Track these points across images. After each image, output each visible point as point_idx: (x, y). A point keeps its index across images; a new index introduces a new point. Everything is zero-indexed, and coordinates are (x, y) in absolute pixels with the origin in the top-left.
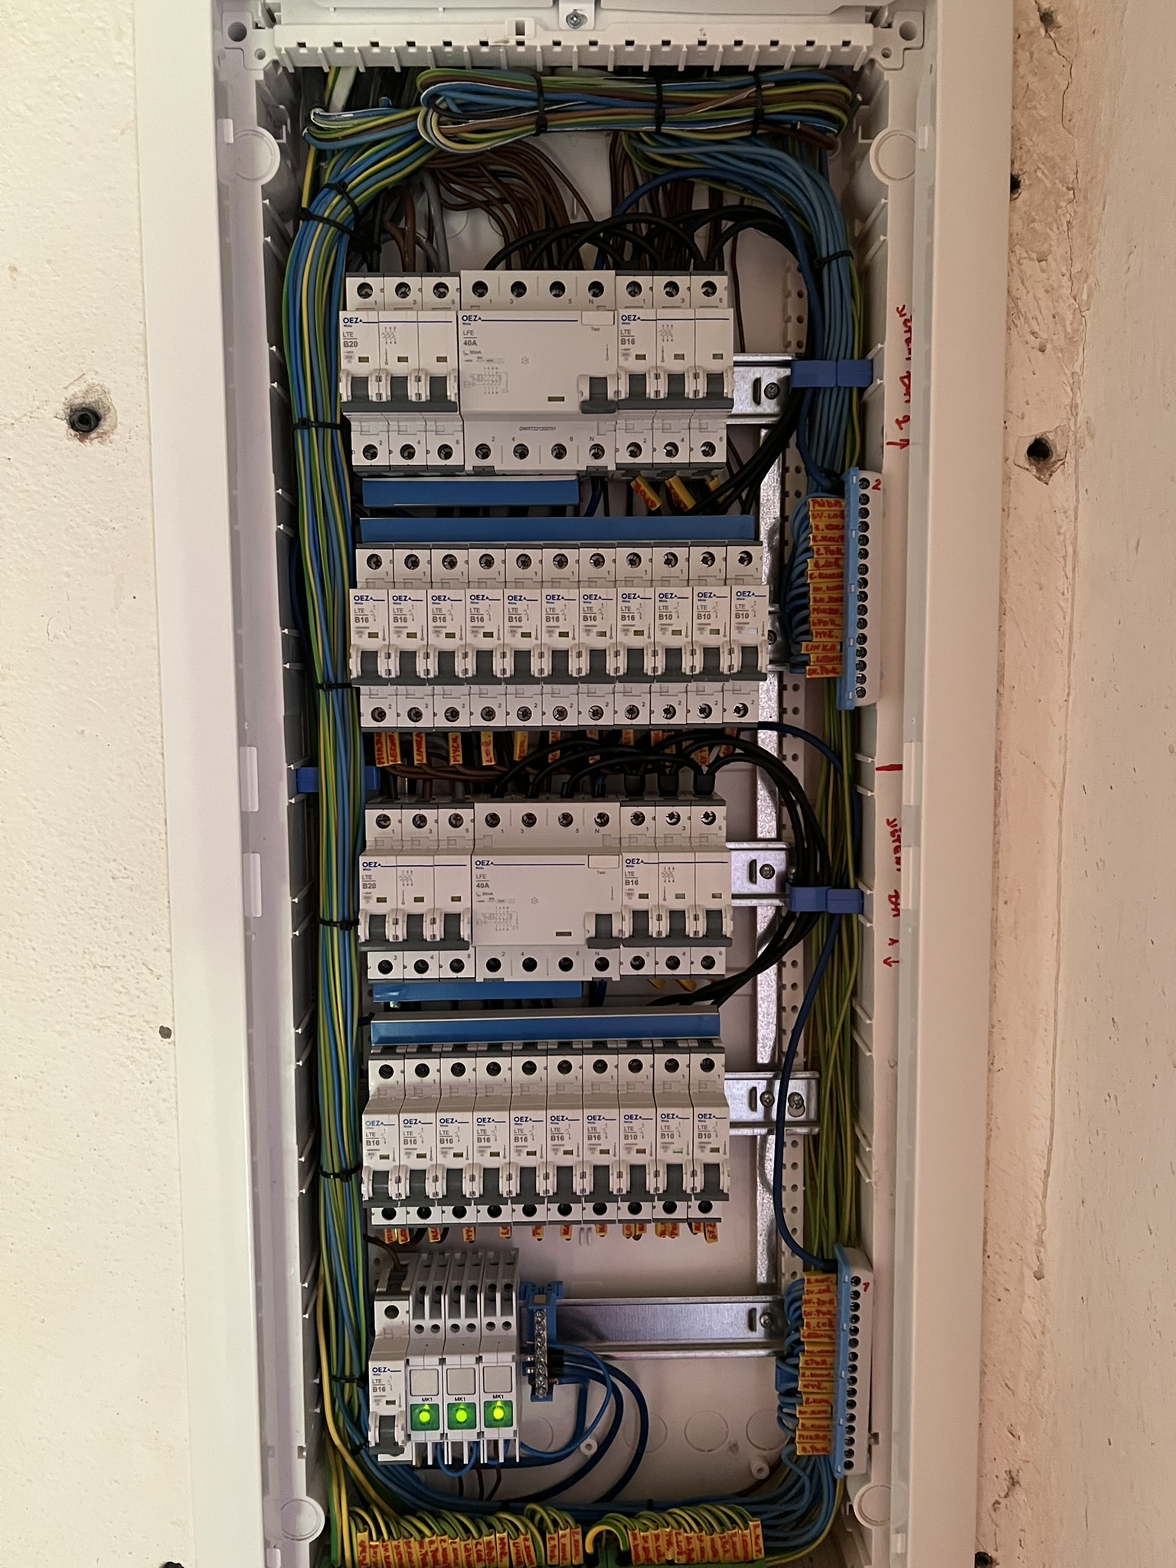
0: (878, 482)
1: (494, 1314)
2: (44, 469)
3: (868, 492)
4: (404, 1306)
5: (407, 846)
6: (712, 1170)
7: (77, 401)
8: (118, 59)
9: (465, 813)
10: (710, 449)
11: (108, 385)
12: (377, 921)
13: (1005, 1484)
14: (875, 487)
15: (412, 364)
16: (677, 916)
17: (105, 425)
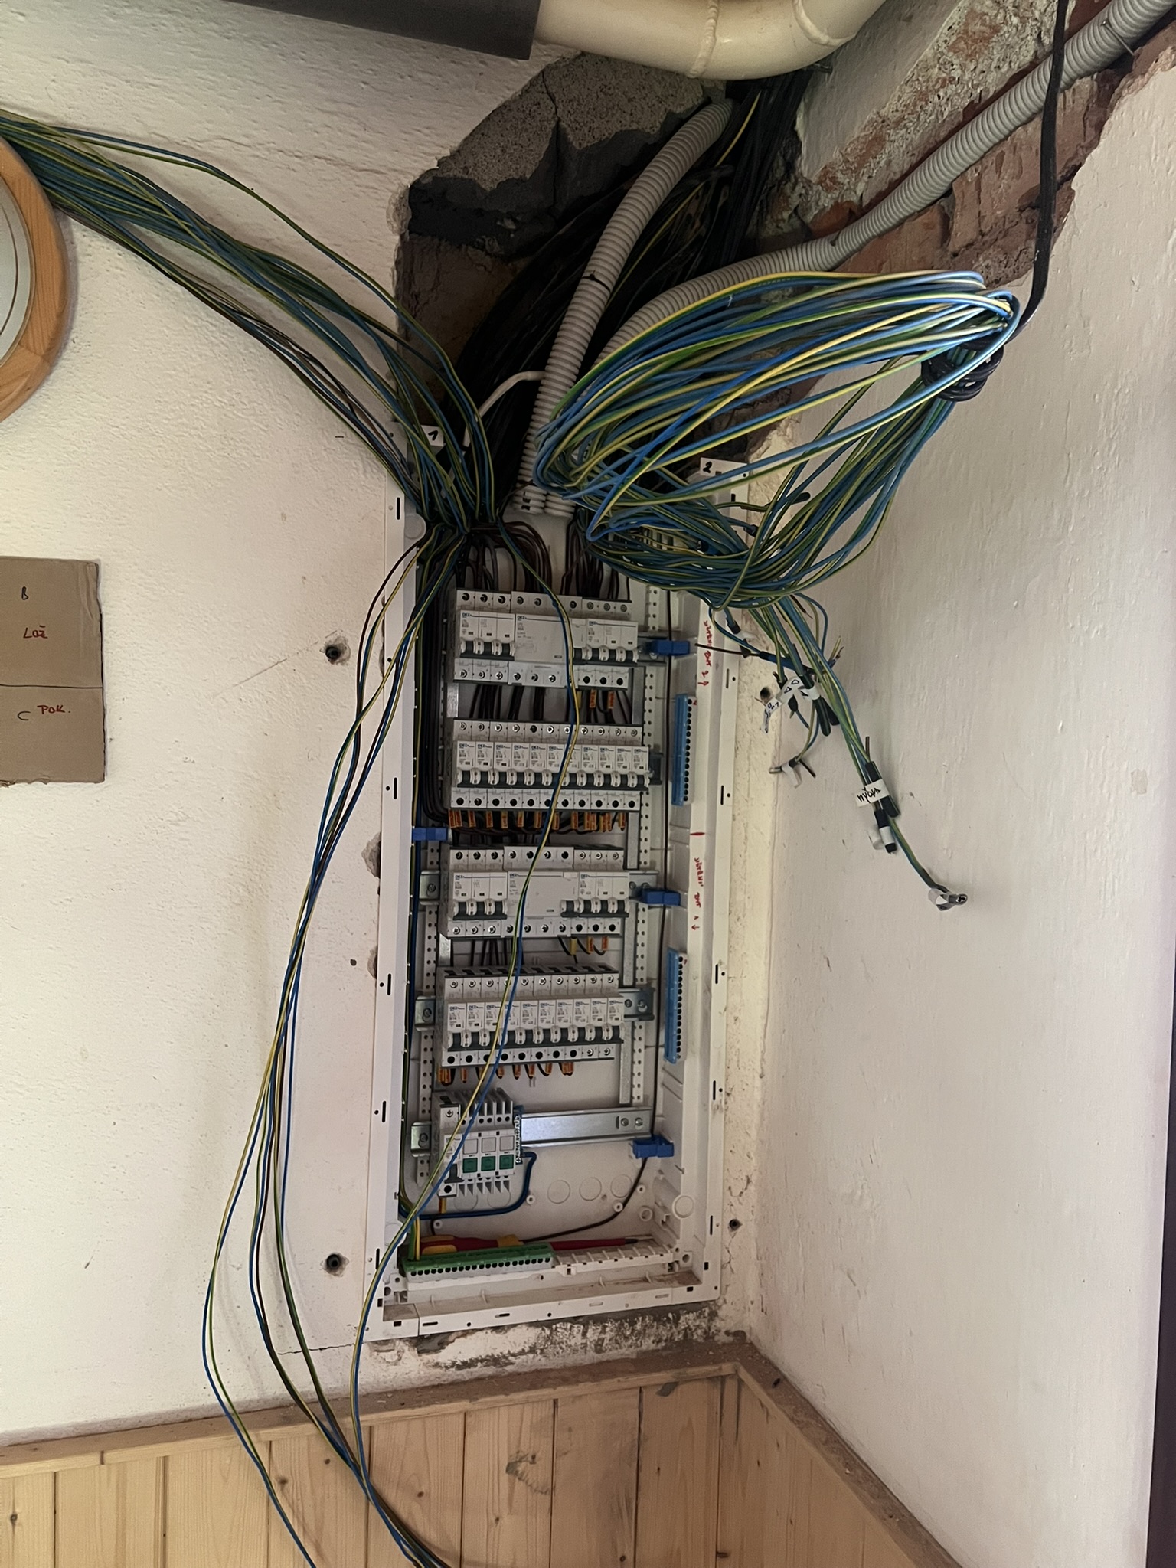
0: (696, 701)
1: (501, 1113)
2: (313, 676)
3: (691, 705)
4: (456, 1110)
5: (470, 868)
6: (616, 1029)
7: (331, 644)
8: (363, 483)
9: (500, 852)
10: (620, 682)
11: (348, 637)
12: (462, 905)
13: (746, 1182)
14: (695, 704)
15: (493, 637)
16: (604, 903)
17: (344, 656)
